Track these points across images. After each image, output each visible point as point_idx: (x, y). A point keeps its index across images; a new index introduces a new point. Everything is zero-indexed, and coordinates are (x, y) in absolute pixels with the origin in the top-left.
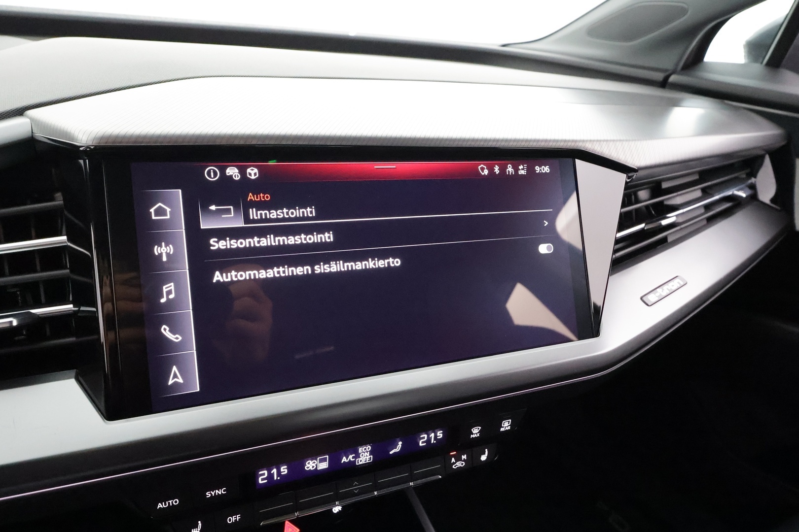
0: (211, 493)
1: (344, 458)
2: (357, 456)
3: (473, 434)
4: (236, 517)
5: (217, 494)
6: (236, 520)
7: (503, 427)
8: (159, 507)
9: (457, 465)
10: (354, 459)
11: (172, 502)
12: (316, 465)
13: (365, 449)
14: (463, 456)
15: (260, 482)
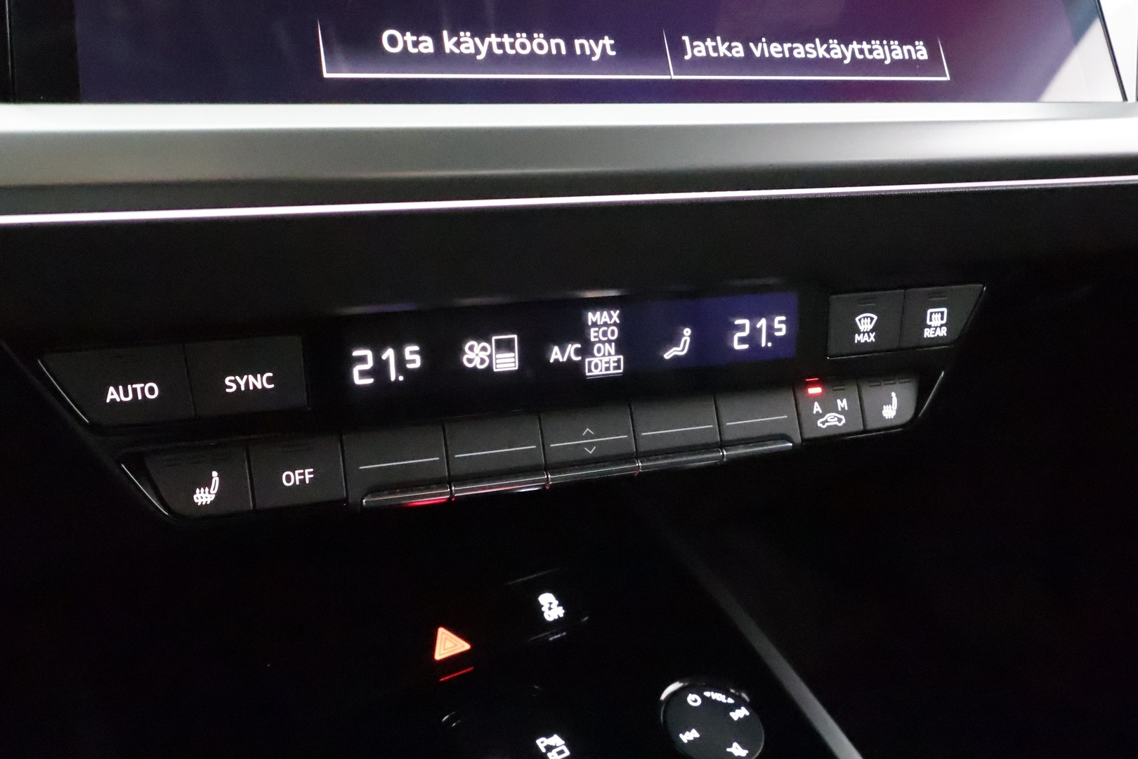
0: (235, 381)
1: (556, 349)
2: (586, 350)
3: (859, 333)
4: (303, 474)
5: (251, 388)
6: (303, 481)
7: (930, 327)
8: (109, 398)
9: (826, 421)
10: (579, 358)
11: (143, 389)
12: (490, 357)
13: (605, 334)
14: (839, 401)
15: (358, 381)
